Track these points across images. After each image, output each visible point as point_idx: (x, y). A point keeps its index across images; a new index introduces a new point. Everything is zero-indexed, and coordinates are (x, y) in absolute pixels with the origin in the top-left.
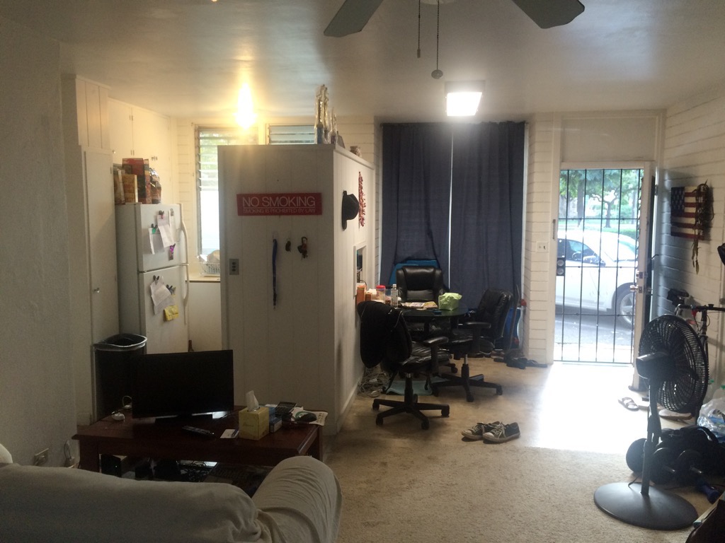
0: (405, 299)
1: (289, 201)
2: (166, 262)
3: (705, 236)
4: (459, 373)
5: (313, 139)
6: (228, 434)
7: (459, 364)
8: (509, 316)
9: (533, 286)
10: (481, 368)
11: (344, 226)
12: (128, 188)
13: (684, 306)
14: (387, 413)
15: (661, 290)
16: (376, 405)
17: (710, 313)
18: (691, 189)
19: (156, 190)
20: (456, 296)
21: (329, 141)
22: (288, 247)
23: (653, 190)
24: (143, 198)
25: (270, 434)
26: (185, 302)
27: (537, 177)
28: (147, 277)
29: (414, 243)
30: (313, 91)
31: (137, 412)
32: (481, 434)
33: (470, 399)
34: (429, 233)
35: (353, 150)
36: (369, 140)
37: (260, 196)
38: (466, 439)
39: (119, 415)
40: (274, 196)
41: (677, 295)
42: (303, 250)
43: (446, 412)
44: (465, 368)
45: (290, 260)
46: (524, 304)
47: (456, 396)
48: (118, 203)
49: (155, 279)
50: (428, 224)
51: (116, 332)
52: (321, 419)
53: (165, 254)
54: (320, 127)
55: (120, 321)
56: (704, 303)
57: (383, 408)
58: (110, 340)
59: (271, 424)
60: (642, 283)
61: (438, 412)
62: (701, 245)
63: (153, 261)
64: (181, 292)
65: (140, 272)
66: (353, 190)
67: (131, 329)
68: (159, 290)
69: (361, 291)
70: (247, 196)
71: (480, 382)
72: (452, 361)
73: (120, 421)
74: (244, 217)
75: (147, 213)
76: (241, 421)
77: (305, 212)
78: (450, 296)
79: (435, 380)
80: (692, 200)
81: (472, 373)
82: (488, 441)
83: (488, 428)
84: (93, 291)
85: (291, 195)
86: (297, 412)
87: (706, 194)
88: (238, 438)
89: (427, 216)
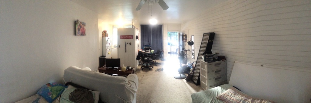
0: (145, 51)
1: (128, 37)
2: (109, 46)
3: (186, 41)
4: (154, 62)
5: (132, 27)
6: (120, 71)
7: (154, 61)
8: (161, 54)
9: (164, 49)
10: (157, 61)
11: (136, 40)
12: (104, 35)
13: (184, 50)
14: (143, 68)
15: (181, 48)
16: (142, 67)
17: (187, 51)
18: (184, 35)
19: (108, 35)
20: (153, 51)
21: (133, 27)
22: (128, 44)
23: (180, 35)
24: (106, 36)
25: (126, 71)
26: (111, 52)
27: (164, 33)
28: (106, 48)
29: (146, 43)
30: (131, 20)
31: (107, 67)
32: (158, 70)
33: (156, 65)
34: (149, 42)
35: (137, 29)
36: (139, 28)
37: (124, 36)
38: (156, 71)
39: (104, 67)
40: (126, 36)
41: (183, 49)
42: (130, 44)
43: (153, 67)
44: (155, 61)
45: (128, 46)
46: (163, 52)
47: (154, 65)
48: (103, 37)
49: (107, 48)
50: (148, 40)
51: (102, 55)
52: (134, 69)
53: (109, 44)
54: (133, 25)
55: (102, 53)
56: (186, 50)
57: (143, 67)
58: (101, 56)
59: (126, 69)
60: (179, 48)
61: (152, 68)
62: (186, 42)
63: (107, 45)
64: (111, 50)
65: (105, 47)
66: (137, 35)
67: (104, 55)
68: (108, 50)
69: (139, 50)
70: (122, 36)
71: (157, 63)
72: (153, 60)
73: (104, 68)
74: (121, 39)
75: (107, 38)
76: (122, 69)
77: (130, 38)
78: (152, 51)
79: (151, 63)
80: (184, 36)
81: (156, 62)
82: (159, 71)
83: (159, 69)
84: (99, 49)
85: (128, 36)
86: (130, 68)
87: (186, 35)
88: (121, 71)
89: (148, 39)
